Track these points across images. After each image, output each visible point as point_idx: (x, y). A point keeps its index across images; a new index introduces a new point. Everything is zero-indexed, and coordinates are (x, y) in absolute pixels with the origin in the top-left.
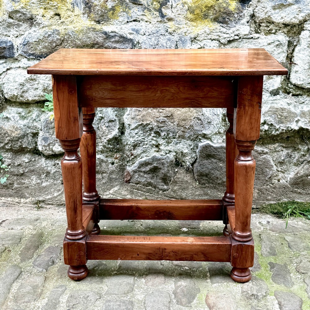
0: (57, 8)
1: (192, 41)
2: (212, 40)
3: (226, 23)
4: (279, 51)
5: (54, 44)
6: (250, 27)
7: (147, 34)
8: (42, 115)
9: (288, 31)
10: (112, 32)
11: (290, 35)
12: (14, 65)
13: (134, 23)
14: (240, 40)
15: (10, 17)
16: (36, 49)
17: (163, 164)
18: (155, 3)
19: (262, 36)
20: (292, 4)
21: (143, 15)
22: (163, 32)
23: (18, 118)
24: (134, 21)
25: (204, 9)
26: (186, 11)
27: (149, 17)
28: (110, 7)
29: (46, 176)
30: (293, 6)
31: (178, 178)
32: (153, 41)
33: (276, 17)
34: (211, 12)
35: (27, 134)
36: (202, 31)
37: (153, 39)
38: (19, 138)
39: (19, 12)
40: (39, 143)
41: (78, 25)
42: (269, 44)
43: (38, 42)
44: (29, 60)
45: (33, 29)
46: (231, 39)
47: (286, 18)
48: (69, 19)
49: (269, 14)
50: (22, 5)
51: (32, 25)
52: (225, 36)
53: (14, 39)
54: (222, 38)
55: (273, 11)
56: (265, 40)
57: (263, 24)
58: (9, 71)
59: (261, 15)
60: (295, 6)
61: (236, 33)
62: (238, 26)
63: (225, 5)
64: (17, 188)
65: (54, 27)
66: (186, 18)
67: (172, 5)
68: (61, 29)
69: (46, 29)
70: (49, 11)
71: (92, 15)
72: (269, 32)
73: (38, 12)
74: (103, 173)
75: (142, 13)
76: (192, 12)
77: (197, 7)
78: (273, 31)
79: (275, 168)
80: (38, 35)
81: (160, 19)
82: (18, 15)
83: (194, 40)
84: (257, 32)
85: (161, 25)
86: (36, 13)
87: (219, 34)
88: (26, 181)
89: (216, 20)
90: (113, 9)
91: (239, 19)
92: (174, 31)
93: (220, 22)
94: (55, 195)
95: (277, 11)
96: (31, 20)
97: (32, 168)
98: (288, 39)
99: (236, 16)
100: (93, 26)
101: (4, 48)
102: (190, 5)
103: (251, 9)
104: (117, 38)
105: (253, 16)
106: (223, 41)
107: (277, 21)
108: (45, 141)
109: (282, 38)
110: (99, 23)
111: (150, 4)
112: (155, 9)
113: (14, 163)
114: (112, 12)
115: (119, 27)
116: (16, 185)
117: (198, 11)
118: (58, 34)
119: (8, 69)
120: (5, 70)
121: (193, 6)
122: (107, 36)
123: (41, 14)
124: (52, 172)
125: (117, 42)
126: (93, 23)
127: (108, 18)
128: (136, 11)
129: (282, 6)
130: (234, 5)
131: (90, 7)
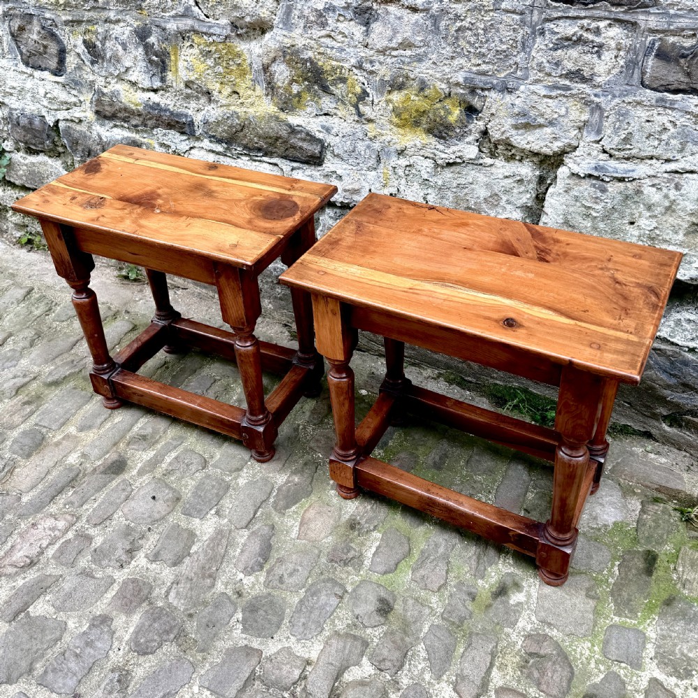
0: (234, 85)
2: (426, 158)
3: (444, 138)
4: (521, 190)
7: (341, 135)
9: (541, 162)
10: (298, 126)
11: (544, 166)
12: (197, 144)
13: (324, 117)
14: (464, 165)
15: (187, 87)
16: (216, 131)
18: (350, 95)
19: (499, 162)
20: (544, 126)
21: (335, 108)
24: (325, 114)
25: (414, 114)
26: (391, 112)
27: (344, 112)
28: (295, 92)
30: (545, 129)
32: (348, 145)
33: (519, 141)
34: (424, 120)
36: (412, 143)
37: (349, 143)
39: (195, 83)
41: (260, 109)
42: (507, 177)
43: (218, 123)
44: (211, 142)
45: (212, 105)
46: (451, 161)
47: (533, 145)
48: (249, 100)
49: (508, 135)
50: (196, 76)
51: (210, 101)
52: (443, 156)
53: (194, 113)
54: (437, 157)
55: (514, 132)
56: (501, 171)
57: (500, 147)
58: (192, 151)
59: (495, 135)
60: (548, 130)
61: (458, 154)
62: (461, 146)
63: (442, 113)
65: (232, 108)
66: (391, 122)
67: (373, 101)
68: (241, 111)
69: (225, 109)
70: (226, 87)
71: (276, 99)
72: (512, 158)
73: (214, 86)
75: (334, 105)
76: (398, 115)
77: (405, 109)
78: (517, 158)
80: (217, 114)
81: (356, 118)
82: (195, 86)
83: (401, 153)
84: (492, 156)
85: (358, 126)
86: (212, 87)
87: (435, 151)
89: (429, 131)
90: (299, 95)
91: (462, 135)
92: (375, 137)
93: (435, 136)
95: (521, 132)
96: (208, 95)
98: (538, 172)
99: (458, 131)
100: (276, 114)
101: (184, 123)
102: (396, 105)
103: (481, 123)
104: (303, 135)
105: (485, 133)
106: (440, 162)
107: (520, 146)
109: (529, 170)
110: (283, 111)
111: (344, 94)
112: (351, 104)
114: (297, 99)
115: (307, 120)
117: (405, 115)
119: (191, 148)
120: (187, 148)
121: (401, 106)
122: (293, 130)
123: (218, 89)
125: (304, 140)
126: (276, 109)
127: (292, 106)
128: (327, 103)
129: (527, 126)
130: (456, 114)
131: (273, 88)
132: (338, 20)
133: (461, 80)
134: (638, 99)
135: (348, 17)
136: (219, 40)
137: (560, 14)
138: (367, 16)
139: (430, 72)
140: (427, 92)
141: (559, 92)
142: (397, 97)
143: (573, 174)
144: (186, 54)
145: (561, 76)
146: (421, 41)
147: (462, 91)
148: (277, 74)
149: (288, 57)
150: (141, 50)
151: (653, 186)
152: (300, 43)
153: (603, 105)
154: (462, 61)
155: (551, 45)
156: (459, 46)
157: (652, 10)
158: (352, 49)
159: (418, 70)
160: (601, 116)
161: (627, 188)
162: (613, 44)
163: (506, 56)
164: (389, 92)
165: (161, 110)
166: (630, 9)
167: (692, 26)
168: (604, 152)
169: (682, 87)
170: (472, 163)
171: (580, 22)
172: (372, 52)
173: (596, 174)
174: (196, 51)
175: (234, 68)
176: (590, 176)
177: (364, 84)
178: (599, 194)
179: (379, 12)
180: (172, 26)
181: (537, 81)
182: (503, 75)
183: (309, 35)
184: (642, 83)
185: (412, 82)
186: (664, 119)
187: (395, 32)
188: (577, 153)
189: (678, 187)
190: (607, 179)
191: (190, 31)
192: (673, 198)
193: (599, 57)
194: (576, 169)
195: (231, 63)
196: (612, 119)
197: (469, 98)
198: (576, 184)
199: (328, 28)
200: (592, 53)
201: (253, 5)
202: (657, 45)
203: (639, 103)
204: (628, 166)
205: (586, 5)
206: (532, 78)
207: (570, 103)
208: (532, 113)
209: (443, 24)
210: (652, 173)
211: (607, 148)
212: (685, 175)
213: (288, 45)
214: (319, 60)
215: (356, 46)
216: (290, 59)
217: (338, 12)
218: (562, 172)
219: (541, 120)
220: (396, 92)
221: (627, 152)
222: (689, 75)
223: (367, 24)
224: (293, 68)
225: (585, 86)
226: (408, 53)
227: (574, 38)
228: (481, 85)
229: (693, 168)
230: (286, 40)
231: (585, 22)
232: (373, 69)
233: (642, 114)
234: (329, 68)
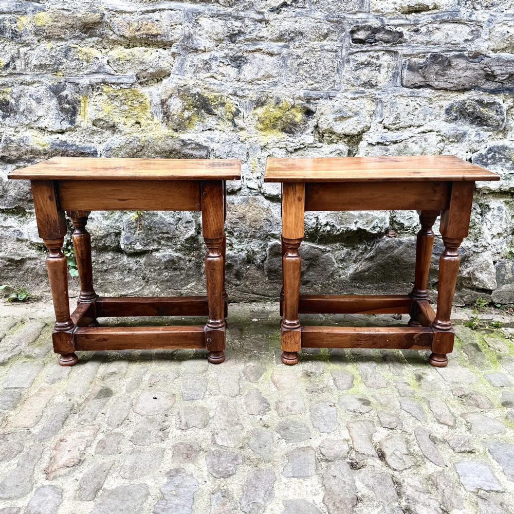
0: (137, 117)
1: (262, 149)
2: (280, 149)
3: (292, 132)
5: (135, 150)
6: (315, 137)
7: (221, 142)
8: (124, 216)
9: (349, 141)
10: (189, 140)
11: (350, 144)
14: (305, 149)
15: (94, 125)
17: (236, 261)
18: (228, 114)
19: (325, 145)
20: (352, 117)
21: (217, 124)
22: (236, 140)
23: (102, 218)
24: (209, 130)
25: (273, 120)
26: (257, 121)
27: (223, 126)
28: (187, 116)
29: (128, 272)
31: (250, 274)
32: (227, 149)
33: (337, 128)
35: (111, 233)
36: (271, 140)
37: (227, 146)
38: (103, 237)
39: (102, 120)
40: (121, 242)
41: (157, 132)
42: (331, 153)
43: (121, 148)
45: (116, 135)
46: (297, 147)
47: (346, 129)
48: (149, 127)
49: (331, 125)
50: (105, 114)
51: (114, 132)
52: (292, 144)
53: (98, 145)
54: (288, 146)
55: (335, 123)
56: (328, 149)
57: (325, 135)
59: (324, 126)
60: (355, 119)
61: (302, 142)
62: (303, 136)
63: (291, 116)
64: (100, 284)
65: (135, 135)
66: (256, 128)
67: (243, 116)
68: (141, 136)
69: (128, 136)
70: (130, 119)
71: (170, 124)
72: (331, 142)
73: (119, 120)
74: (181, 269)
75: (216, 122)
76: (262, 122)
77: (267, 118)
78: (335, 141)
79: (336, 265)
80: (120, 141)
81: (232, 128)
82: (101, 123)
83: (264, 148)
84: (320, 142)
85: (234, 134)
86: (118, 121)
87: (286, 142)
88: (110, 277)
89: (283, 130)
90: (189, 118)
91: (304, 130)
92: (246, 140)
93: (287, 132)
94: (137, 290)
95: (338, 122)
96: (113, 128)
97: (115, 265)
98: (348, 148)
99: (301, 126)
100: (171, 134)
101: (89, 153)
102: (260, 116)
103: (315, 120)
104: (193, 146)
105: (317, 127)
106: (290, 149)
107: (338, 132)
108: (127, 239)
109: (343, 147)
110: (177, 131)
111: (223, 114)
112: (228, 119)
113: (98, 260)
114: (188, 121)
115: (195, 135)
116: (100, 281)
117: (267, 122)
118: (139, 141)
121: (263, 116)
122: (184, 143)
123: (123, 122)
124: (134, 269)
125: (193, 149)
126: (171, 131)
127: (185, 127)
128: (210, 121)
129: (342, 118)
130: (299, 117)
131: (168, 117)
132: (219, 66)
133: (302, 95)
134: (401, 93)
135: (226, 63)
136: (126, 87)
137: (358, 50)
138: (238, 62)
139: (283, 92)
140: (281, 105)
141: (359, 95)
142: (260, 111)
143: (369, 144)
144: (95, 100)
145: (359, 86)
146: (276, 73)
147: (302, 102)
148: (172, 106)
149: (181, 93)
150: (55, 101)
151: (413, 142)
152: (191, 83)
153: (383, 99)
154: (302, 83)
155: (354, 68)
156: (300, 74)
157: (404, 44)
158: (228, 83)
159: (275, 91)
160: (382, 106)
161: (399, 146)
162: (386, 64)
163: (328, 77)
164: (255, 108)
165: (68, 146)
166: (394, 44)
167: (423, 51)
168: (385, 128)
169: (421, 84)
170: (310, 146)
171: (368, 54)
172: (243, 84)
173: (382, 141)
174: (104, 97)
175: (137, 105)
176: (378, 143)
177: (237, 105)
178: (385, 153)
179: (248, 58)
180: (85, 81)
181: (346, 90)
182: (326, 89)
183: (198, 77)
184: (402, 85)
185: (270, 100)
186: (415, 103)
187: (260, 68)
188: (371, 130)
189: (425, 140)
190: (388, 143)
191: (100, 83)
192: (424, 147)
193: (379, 72)
194: (371, 141)
195: (135, 102)
196: (389, 107)
197: (307, 105)
198: (372, 150)
199: (211, 71)
200: (375, 70)
201: (156, 60)
202: (407, 63)
203: (401, 96)
204: (398, 133)
205: (371, 43)
206: (343, 89)
207: (365, 101)
208: (345, 109)
209: (289, 62)
210: (412, 135)
211: (387, 125)
212: (428, 133)
213: (182, 85)
214: (204, 93)
215: (232, 81)
216: (183, 94)
217: (219, 61)
218: (363, 144)
219: (350, 114)
220: (259, 108)
221: (398, 125)
222: (424, 77)
223: (239, 67)
224: (185, 100)
225: (373, 90)
226: (267, 82)
227: (366, 63)
228: (314, 96)
229: (431, 128)
230: (181, 82)
231: (371, 53)
232: (244, 94)
233: (403, 101)
234: (212, 97)
